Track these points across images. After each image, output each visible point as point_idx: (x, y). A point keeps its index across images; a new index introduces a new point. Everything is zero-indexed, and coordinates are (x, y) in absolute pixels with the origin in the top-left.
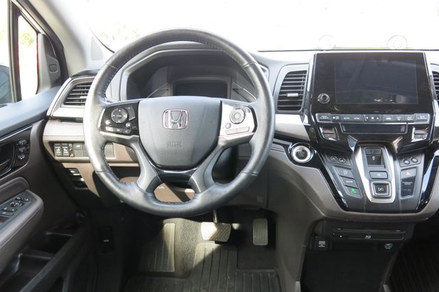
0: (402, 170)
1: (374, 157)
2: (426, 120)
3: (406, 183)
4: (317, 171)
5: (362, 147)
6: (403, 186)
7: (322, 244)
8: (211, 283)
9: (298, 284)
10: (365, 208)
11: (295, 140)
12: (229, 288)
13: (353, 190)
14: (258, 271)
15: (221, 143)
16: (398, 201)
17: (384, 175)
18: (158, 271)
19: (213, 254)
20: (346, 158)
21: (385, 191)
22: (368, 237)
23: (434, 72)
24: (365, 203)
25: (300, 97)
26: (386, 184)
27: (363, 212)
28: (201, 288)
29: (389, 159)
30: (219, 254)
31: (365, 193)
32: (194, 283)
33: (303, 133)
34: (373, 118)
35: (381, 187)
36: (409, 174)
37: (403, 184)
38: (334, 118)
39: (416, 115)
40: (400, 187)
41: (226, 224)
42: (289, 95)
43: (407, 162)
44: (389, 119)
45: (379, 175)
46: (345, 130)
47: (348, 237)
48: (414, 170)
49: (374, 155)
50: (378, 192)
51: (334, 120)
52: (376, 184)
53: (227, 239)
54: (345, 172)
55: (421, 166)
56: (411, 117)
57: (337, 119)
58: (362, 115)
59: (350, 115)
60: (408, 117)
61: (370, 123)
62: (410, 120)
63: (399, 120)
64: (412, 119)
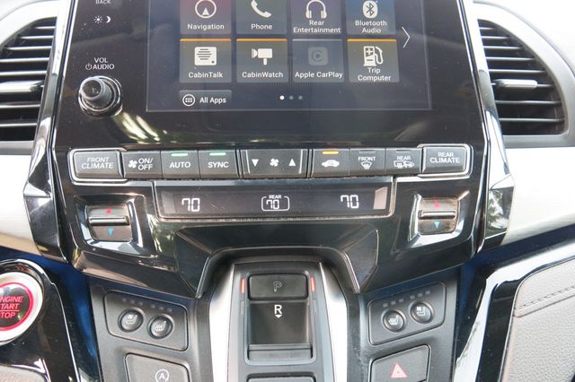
1: (278, 309)
2: (458, 169)
5: (239, 268)
29: (331, 310)
34: (274, 162)
38: (133, 164)
39: (427, 148)
43: (394, 321)
56: (409, 158)
57: (144, 167)
58: (238, 151)
59: (196, 151)
60: (398, 158)
61: (266, 180)
62: (406, 166)
63: (367, 167)
64: (411, 165)
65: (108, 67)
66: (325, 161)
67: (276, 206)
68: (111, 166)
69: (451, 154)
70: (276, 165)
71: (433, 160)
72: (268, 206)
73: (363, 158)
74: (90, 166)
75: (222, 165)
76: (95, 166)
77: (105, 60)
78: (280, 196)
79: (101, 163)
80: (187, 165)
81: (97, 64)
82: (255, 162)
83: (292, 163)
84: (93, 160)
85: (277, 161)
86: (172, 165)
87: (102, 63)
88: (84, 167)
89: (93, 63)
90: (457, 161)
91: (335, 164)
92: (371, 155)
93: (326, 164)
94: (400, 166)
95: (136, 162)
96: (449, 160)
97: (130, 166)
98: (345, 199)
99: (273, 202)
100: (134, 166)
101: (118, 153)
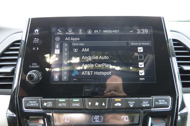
2: (167, 106)
25: (13, 72)
34: (97, 104)
38: (45, 104)
51: (45, 108)
56: (148, 102)
57: (49, 105)
58: (83, 99)
59: (68, 99)
60: (143, 102)
61: (94, 111)
62: (146, 105)
63: (132, 106)
64: (148, 105)
65: (37, 67)
66: (116, 104)
67: (97, 120)
68: (37, 105)
69: (164, 101)
70: (98, 105)
71: (157, 103)
72: (94, 120)
73: (130, 102)
74: (30, 105)
75: (78, 105)
76: (32, 105)
77: (36, 64)
78: (99, 116)
79: (34, 104)
80: (65, 105)
81: (33, 66)
82: (90, 103)
83: (104, 104)
84: (31, 102)
85: (98, 103)
86: (59, 105)
87: (35, 65)
88: (28, 105)
89: (32, 65)
90: (166, 103)
91: (120, 104)
92: (133, 101)
93: (116, 105)
94: (144, 106)
95: (46, 103)
96: (163, 103)
97: (44, 105)
98: (123, 117)
99: (96, 119)
100: (46, 105)
101: (40, 99)
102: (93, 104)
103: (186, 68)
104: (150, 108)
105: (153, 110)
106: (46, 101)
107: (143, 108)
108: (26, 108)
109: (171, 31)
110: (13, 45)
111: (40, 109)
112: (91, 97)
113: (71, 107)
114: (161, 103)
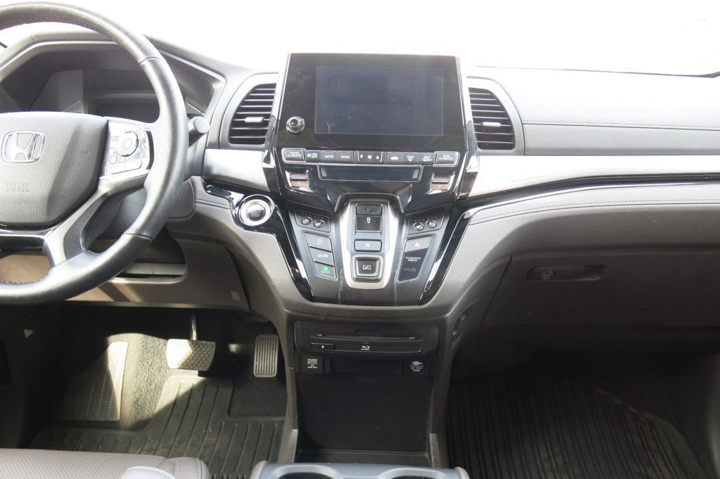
0: (409, 239)
3: (411, 259)
4: (271, 239)
6: (406, 264)
7: (312, 363)
8: (178, 439)
9: (295, 432)
10: (339, 297)
11: (249, 190)
12: (205, 447)
13: (326, 268)
14: (260, 419)
15: (105, 187)
16: (393, 286)
17: (376, 246)
18: (92, 419)
19: (191, 393)
20: (326, 220)
21: (373, 270)
22: (366, 348)
23: (471, 90)
24: (341, 290)
25: (265, 124)
26: (375, 260)
27: (337, 303)
28: (160, 446)
30: (202, 392)
31: (343, 274)
32: (150, 437)
33: (260, 179)
35: (368, 262)
36: (417, 245)
37: (405, 262)
40: (400, 264)
41: (209, 343)
42: (248, 120)
44: (395, 158)
45: (368, 245)
46: (324, 174)
47: (334, 347)
48: (428, 240)
49: (368, 215)
50: (362, 271)
51: (310, 160)
52: (359, 260)
53: (208, 366)
54: (320, 242)
55: (440, 234)
102: (365, 157)
103: (486, 124)
104: (431, 163)
105: (434, 165)
106: (310, 153)
107: (423, 163)
108: (288, 159)
109: (469, 77)
110: (254, 91)
111: (302, 160)
112: (363, 150)
113: (337, 159)
114: (445, 159)
